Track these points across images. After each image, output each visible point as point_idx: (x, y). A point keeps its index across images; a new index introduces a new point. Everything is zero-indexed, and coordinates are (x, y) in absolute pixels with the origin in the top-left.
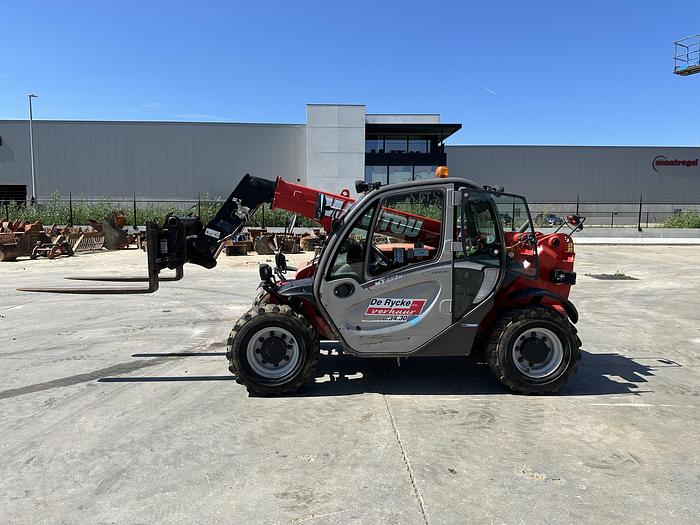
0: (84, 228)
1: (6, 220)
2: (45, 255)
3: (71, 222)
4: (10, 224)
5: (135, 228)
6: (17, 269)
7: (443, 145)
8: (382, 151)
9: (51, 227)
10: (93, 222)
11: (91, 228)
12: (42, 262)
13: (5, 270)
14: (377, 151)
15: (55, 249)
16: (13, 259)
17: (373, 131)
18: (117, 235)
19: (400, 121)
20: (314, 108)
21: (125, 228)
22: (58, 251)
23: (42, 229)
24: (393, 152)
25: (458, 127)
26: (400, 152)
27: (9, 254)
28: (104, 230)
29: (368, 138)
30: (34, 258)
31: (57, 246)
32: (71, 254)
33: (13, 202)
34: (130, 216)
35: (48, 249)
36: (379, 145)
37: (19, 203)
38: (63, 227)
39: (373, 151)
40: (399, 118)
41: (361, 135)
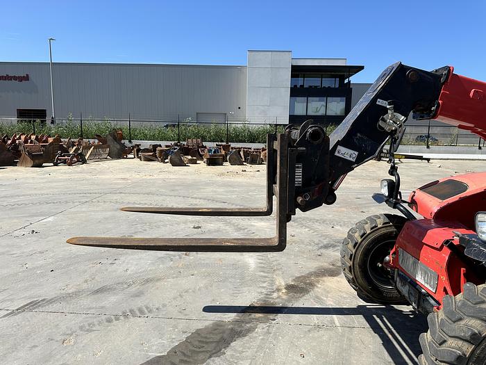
0: (92, 141)
1: (34, 134)
2: (65, 162)
3: (82, 137)
4: (37, 137)
5: (130, 142)
6: (44, 174)
7: (349, 82)
8: (302, 86)
9: (67, 140)
10: (98, 137)
11: (97, 141)
12: (63, 168)
13: (34, 175)
14: (298, 86)
15: (72, 158)
16: (40, 166)
17: (297, 71)
18: (119, 147)
19: (316, 63)
20: (253, 53)
21: (123, 141)
22: (75, 159)
23: (61, 142)
24: (311, 87)
25: (362, 68)
26: (315, 87)
27: (37, 161)
28: (109, 143)
29: (293, 76)
30: (56, 165)
31: (74, 156)
32: (84, 162)
33: (38, 120)
34: (126, 132)
35: (66, 157)
36: (300, 82)
37: (42, 122)
38: (76, 140)
39: (295, 86)
40: (316, 61)
41: (288, 73)
